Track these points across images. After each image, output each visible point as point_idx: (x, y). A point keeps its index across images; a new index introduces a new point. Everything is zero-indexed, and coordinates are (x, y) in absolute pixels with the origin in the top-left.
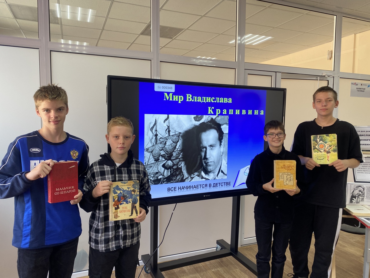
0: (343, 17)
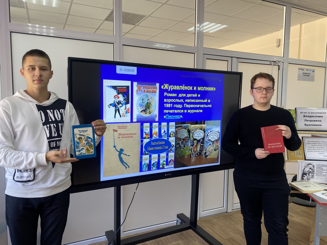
0: (292, 8)
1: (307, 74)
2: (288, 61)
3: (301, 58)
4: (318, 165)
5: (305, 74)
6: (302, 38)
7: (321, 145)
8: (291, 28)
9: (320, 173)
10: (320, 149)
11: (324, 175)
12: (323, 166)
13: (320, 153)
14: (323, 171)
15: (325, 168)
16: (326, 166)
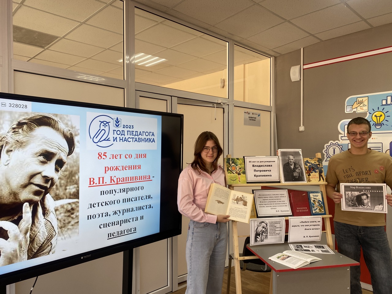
0: (235, 45)
1: (253, 119)
2: (233, 103)
3: (247, 101)
4: (271, 223)
5: (251, 119)
6: (246, 79)
7: (272, 198)
8: (235, 68)
9: (273, 231)
10: (272, 203)
11: (277, 233)
12: (276, 223)
13: (272, 208)
14: (277, 229)
15: (278, 225)
16: (279, 222)
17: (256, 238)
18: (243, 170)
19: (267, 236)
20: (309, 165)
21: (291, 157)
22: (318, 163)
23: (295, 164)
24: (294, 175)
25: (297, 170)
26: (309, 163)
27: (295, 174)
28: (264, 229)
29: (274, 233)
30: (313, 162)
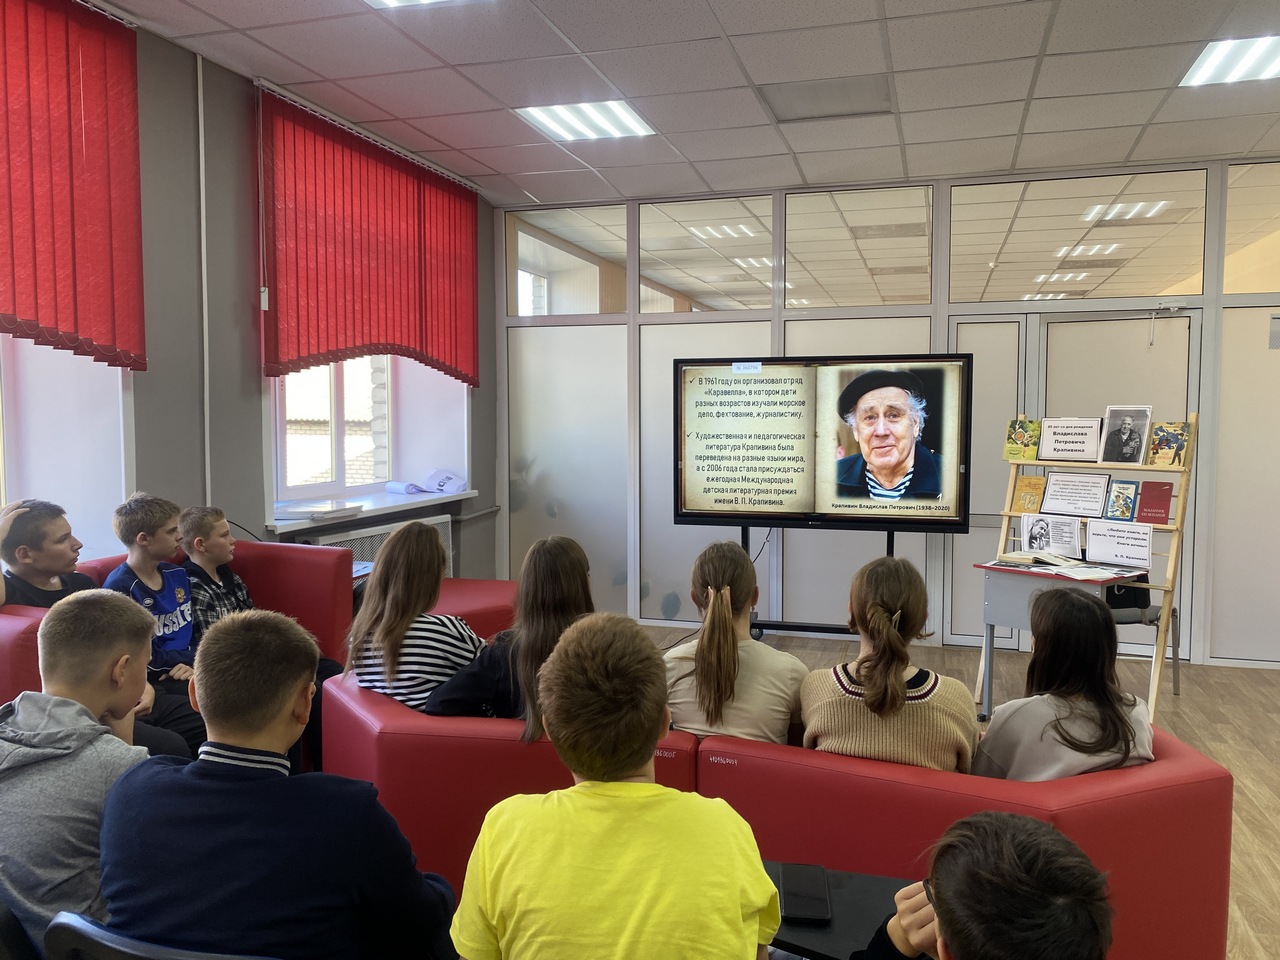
7: (1076, 487)
9: (1059, 537)
10: (1073, 494)
11: (1067, 541)
12: (1063, 524)
13: (1070, 502)
14: (1064, 534)
15: (1066, 529)
16: (1069, 524)
17: (1031, 543)
18: (1034, 439)
19: (1048, 542)
20: (1161, 434)
21: (1128, 420)
22: (1180, 432)
23: (1132, 432)
24: (1125, 451)
25: (1132, 444)
26: (1164, 431)
27: (1127, 450)
28: (1043, 531)
29: (1060, 540)
30: (1171, 430)
